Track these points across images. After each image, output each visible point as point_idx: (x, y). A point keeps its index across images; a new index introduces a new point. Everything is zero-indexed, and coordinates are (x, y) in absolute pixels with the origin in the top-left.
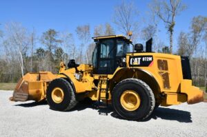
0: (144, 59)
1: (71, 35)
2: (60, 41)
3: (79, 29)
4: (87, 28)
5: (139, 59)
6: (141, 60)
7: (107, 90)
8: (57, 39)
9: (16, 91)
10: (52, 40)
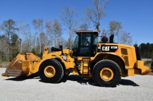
0: (112, 47)
1: (28, 25)
2: (18, 29)
3: (35, 21)
4: (41, 21)
5: (109, 47)
6: (110, 48)
7: (88, 67)
8: (15, 27)
9: (9, 68)
10: (10, 28)
